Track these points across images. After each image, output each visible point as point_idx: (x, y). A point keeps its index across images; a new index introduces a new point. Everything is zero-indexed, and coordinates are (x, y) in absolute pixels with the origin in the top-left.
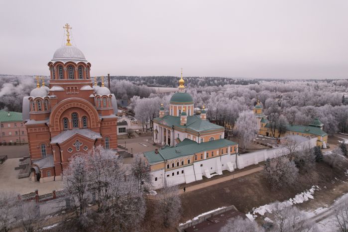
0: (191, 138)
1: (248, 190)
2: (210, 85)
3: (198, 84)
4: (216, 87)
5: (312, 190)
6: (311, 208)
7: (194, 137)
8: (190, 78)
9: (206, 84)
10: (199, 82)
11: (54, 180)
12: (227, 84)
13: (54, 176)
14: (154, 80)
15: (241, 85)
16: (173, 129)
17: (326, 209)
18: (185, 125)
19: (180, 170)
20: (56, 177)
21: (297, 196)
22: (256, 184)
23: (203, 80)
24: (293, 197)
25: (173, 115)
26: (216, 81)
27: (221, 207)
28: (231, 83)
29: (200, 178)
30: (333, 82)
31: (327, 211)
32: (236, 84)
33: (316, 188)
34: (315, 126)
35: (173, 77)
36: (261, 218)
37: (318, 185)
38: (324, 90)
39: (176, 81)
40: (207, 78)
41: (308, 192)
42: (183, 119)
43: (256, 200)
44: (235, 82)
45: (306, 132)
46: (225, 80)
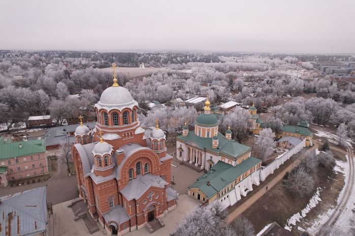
0: (226, 161)
1: (279, 203)
2: (173, 63)
3: (161, 62)
4: (180, 65)
5: (318, 192)
6: (324, 211)
7: (229, 161)
8: (152, 55)
9: (169, 62)
10: (162, 59)
11: (130, 231)
12: (190, 62)
13: (129, 228)
14: (114, 58)
15: (204, 63)
16: (205, 151)
17: (334, 210)
18: (218, 148)
19: (226, 196)
20: (132, 228)
21: (311, 201)
22: (282, 197)
23: (166, 57)
24: (308, 202)
25: (201, 136)
26: (178, 59)
27: (267, 225)
28: (194, 61)
29: (239, 198)
30: (286, 59)
31: (335, 212)
32: (199, 61)
33: (319, 190)
34: (303, 127)
35: (133, 53)
36: (295, 228)
37: (320, 186)
38: (280, 68)
39: (138, 59)
40: (169, 55)
41: (316, 195)
42: (216, 142)
43: (287, 212)
44: (198, 59)
45: (296, 132)
46: (188, 57)
